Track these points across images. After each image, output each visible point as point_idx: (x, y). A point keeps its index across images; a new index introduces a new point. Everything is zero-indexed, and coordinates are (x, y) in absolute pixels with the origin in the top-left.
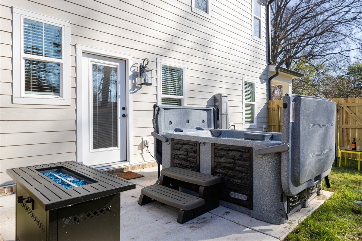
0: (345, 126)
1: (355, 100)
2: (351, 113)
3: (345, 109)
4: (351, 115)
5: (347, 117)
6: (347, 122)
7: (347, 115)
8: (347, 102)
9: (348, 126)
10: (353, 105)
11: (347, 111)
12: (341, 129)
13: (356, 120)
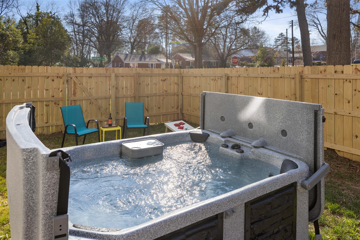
0: (73, 98)
1: (83, 70)
2: (80, 84)
3: (74, 79)
4: (80, 85)
5: (75, 88)
6: (75, 93)
7: (75, 86)
8: (75, 72)
9: (76, 98)
10: (82, 75)
11: (76, 81)
12: (70, 102)
13: (84, 91)
